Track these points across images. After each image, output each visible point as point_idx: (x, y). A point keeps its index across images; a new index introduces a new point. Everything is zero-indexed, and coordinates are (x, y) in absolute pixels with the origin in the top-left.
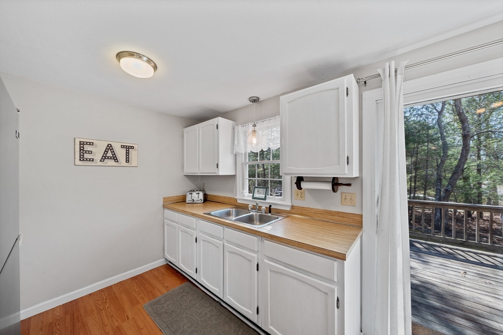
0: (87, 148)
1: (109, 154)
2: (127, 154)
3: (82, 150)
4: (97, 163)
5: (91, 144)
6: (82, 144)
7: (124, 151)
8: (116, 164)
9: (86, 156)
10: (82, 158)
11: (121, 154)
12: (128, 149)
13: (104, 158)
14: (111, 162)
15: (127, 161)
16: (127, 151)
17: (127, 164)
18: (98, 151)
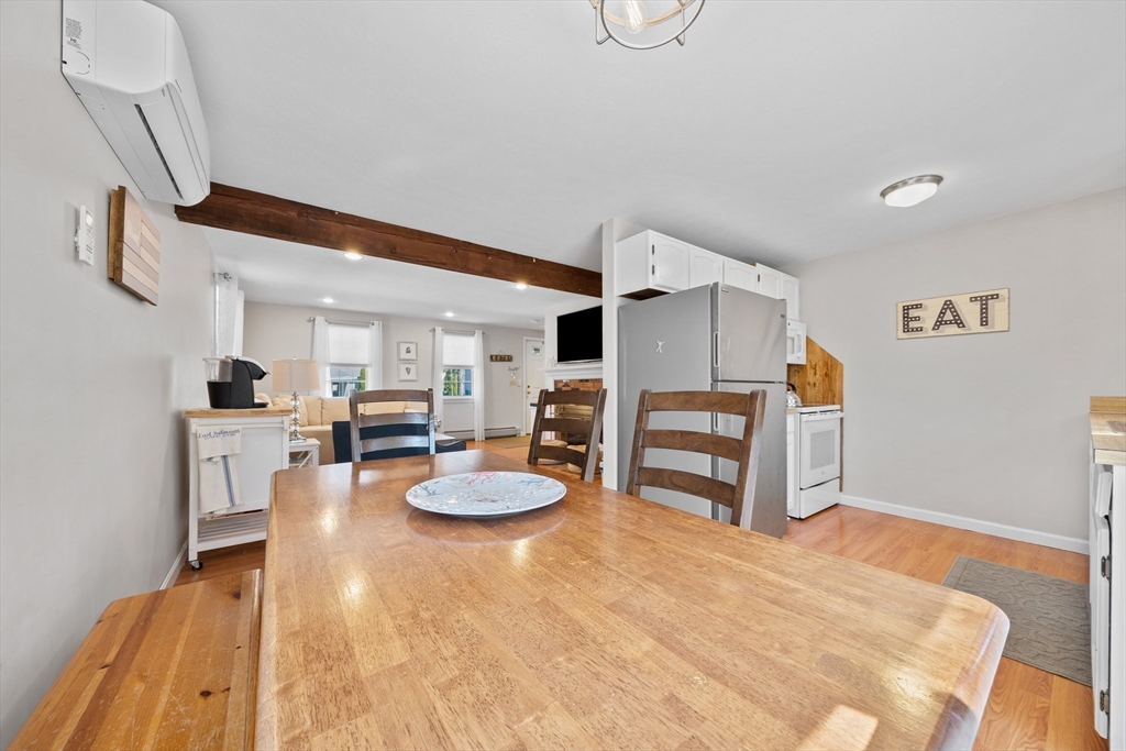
0: (913, 313)
1: (949, 316)
2: (984, 311)
3: (906, 317)
4: (927, 332)
5: (918, 306)
6: (906, 309)
7: (977, 306)
8: (960, 331)
9: (912, 325)
10: (906, 329)
11: (970, 313)
12: (984, 302)
13: (939, 323)
14: (953, 329)
15: (984, 322)
16: (982, 305)
17: (983, 329)
18: (929, 316)
